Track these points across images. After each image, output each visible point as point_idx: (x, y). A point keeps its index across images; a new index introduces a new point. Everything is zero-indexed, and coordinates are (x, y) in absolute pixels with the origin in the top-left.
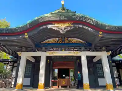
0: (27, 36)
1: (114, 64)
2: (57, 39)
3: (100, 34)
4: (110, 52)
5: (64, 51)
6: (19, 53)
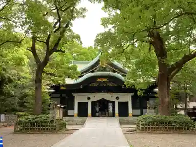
0: (82, 87)
4: (134, 93)
5: (104, 92)
6: (73, 94)
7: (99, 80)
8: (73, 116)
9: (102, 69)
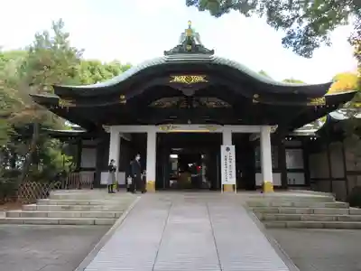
0: (125, 102)
1: (298, 143)
2: (177, 99)
3: (255, 99)
4: (277, 126)
6: (106, 128)
7: (177, 79)
9: (189, 47)
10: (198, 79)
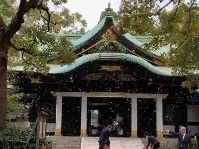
3: (151, 82)
4: (167, 94)
5: (111, 92)
6: (54, 94)
7: (104, 68)
8: (53, 134)
9: (111, 47)
10: (118, 68)
